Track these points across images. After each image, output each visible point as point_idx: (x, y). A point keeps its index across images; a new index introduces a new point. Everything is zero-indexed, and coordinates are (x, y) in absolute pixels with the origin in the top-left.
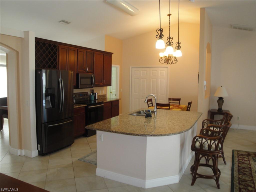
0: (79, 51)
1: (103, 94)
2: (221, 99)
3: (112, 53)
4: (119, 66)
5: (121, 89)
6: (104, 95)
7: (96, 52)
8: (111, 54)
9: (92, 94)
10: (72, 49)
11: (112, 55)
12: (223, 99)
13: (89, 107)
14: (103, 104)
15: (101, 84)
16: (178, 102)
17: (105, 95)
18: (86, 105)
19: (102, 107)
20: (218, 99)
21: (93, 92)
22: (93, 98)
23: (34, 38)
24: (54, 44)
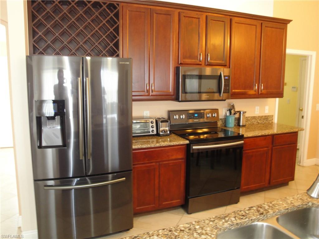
0: (182, 15)
3: (289, 21)
6: (265, 116)
7: (235, 19)
8: (284, 23)
9: (228, 114)
10: (162, 13)
11: (289, 26)
13: (194, 147)
14: (242, 142)
15: (251, 92)
17: (269, 117)
18: (187, 142)
19: (240, 147)
21: (231, 109)
22: (232, 122)
24: (109, 2)
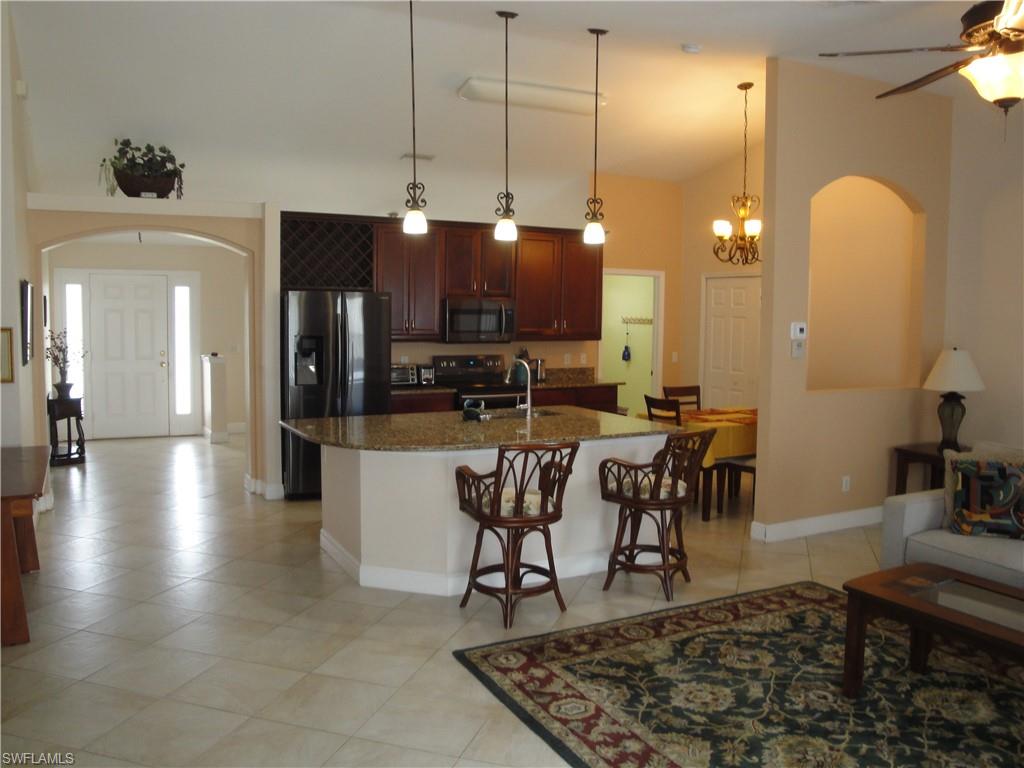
1: (579, 366)
2: (952, 399)
4: (662, 275)
5: (675, 355)
7: (524, 235)
12: (963, 401)
13: (463, 396)
15: (550, 332)
16: (694, 398)
17: (588, 369)
18: (455, 390)
20: (942, 400)
21: (522, 356)
23: (279, 215)
